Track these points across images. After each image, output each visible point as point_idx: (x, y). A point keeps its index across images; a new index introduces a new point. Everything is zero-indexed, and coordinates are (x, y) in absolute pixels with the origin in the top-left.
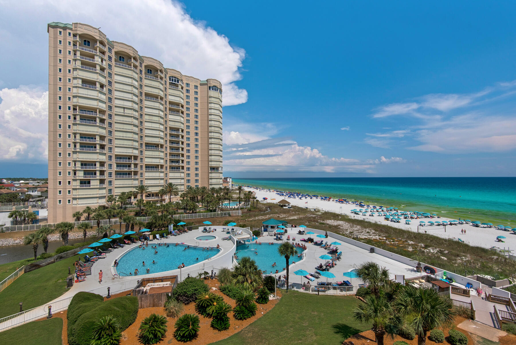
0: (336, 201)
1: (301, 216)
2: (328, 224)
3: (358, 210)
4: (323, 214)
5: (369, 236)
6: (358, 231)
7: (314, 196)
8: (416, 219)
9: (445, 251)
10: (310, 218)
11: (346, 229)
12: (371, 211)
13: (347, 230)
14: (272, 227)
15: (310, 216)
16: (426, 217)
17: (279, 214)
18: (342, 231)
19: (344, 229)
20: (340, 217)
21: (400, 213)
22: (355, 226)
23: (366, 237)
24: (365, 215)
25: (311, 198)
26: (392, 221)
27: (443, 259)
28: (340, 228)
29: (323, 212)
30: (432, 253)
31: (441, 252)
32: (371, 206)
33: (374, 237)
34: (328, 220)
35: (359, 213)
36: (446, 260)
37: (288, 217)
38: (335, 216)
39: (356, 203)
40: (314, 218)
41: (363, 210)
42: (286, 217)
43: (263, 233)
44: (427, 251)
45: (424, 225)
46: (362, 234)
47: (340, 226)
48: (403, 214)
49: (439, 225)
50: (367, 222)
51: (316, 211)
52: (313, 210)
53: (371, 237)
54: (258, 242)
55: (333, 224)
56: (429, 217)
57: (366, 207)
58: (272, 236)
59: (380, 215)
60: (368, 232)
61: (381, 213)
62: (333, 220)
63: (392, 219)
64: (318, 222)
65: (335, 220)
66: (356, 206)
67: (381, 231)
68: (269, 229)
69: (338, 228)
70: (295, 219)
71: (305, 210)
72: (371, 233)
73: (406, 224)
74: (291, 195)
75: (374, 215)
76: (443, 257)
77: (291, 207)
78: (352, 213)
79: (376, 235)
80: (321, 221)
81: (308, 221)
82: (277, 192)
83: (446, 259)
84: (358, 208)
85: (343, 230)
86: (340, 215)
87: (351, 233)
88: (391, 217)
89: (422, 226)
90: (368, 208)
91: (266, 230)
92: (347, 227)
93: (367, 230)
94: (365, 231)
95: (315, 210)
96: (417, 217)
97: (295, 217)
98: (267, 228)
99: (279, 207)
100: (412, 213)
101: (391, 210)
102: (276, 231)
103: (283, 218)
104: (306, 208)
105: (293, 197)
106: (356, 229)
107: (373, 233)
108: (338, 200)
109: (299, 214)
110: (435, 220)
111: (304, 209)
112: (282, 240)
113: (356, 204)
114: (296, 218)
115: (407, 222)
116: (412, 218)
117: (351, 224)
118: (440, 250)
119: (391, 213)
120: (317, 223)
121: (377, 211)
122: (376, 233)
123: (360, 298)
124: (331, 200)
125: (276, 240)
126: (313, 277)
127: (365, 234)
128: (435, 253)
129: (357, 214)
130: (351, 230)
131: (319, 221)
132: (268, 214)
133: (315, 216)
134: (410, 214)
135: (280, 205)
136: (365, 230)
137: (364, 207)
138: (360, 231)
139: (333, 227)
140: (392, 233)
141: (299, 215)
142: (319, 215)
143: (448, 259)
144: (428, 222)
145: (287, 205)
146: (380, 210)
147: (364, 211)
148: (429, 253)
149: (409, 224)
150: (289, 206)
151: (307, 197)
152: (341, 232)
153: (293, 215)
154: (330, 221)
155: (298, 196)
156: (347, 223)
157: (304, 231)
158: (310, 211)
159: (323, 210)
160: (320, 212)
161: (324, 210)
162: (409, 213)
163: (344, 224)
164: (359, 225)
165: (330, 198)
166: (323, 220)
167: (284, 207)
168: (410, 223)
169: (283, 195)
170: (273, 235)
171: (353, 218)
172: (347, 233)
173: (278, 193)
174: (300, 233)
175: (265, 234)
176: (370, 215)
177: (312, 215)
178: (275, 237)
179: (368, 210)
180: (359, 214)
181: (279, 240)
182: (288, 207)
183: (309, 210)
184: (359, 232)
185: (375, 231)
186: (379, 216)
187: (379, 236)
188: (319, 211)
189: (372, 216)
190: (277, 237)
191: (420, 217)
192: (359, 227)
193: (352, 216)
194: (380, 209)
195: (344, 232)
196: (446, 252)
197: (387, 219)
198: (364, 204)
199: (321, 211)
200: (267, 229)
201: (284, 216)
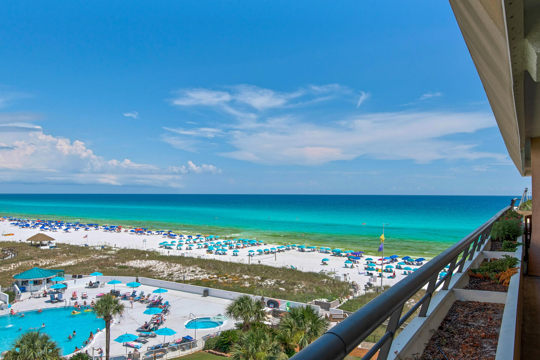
0: (132, 231)
1: (81, 260)
2: (132, 267)
3: (170, 243)
4: (119, 252)
5: (196, 276)
6: (179, 272)
7: (91, 225)
8: (242, 248)
9: (281, 281)
10: (99, 260)
11: (162, 270)
12: (186, 243)
13: (163, 272)
14: (36, 283)
15: (99, 257)
16: (253, 245)
17: (36, 260)
18: (157, 275)
19: (159, 271)
20: (147, 255)
21: (224, 242)
22: (173, 265)
23: (192, 278)
24: (180, 249)
25: (86, 229)
26: (216, 253)
27: (282, 291)
28: (152, 271)
29: (118, 249)
30: (270, 286)
31: (278, 283)
32: (186, 236)
33: (201, 276)
34: (130, 262)
35: (172, 247)
36: (284, 291)
37: (57, 263)
38: (139, 254)
39: (163, 233)
40: (107, 259)
41: (175, 242)
42: (52, 264)
43: (20, 296)
44: (265, 283)
45: (254, 254)
46: (186, 274)
47: (151, 268)
48: (226, 244)
49: (268, 253)
50: (187, 258)
51: (105, 249)
52: (100, 248)
53: (198, 276)
54: (15, 312)
55: (141, 266)
56: (255, 245)
57: (178, 237)
58: (39, 297)
59: (200, 246)
60: (193, 271)
61: (201, 245)
62: (139, 261)
63: (217, 251)
64: (115, 266)
65: (143, 259)
66: (163, 237)
67: (209, 268)
68: (30, 287)
69: (150, 271)
70: (70, 266)
71: (84, 250)
72: (197, 272)
73: (234, 255)
74: (44, 226)
75: (192, 247)
76: (281, 289)
77: (55, 247)
78: (161, 247)
79: (204, 274)
80: (121, 264)
81: (98, 266)
82: (11, 220)
83: (284, 289)
84: (169, 241)
85: (158, 273)
86: (148, 252)
87: (170, 275)
88: (216, 249)
89: (252, 256)
90: (181, 239)
91: (23, 290)
92: (163, 268)
93: (191, 269)
94: (189, 270)
95: (103, 247)
96: (244, 246)
97: (71, 262)
98: (24, 286)
99: (32, 247)
100: (236, 242)
101: (211, 239)
102: (44, 288)
103: (46, 266)
104: (86, 245)
105: (50, 228)
106: (175, 269)
107: (199, 271)
108: (135, 230)
109: (75, 257)
110: (262, 247)
111: (82, 248)
112: (62, 301)
113: (164, 235)
114: (73, 264)
115: (235, 253)
116: (237, 247)
117: (168, 263)
118: (277, 281)
119: (213, 243)
120: (114, 268)
121: (195, 242)
122: (203, 271)
123: (211, 351)
124: (123, 230)
125: (50, 304)
126: (139, 342)
127: (190, 274)
128: (273, 284)
129: (170, 248)
130: (169, 271)
131: (117, 263)
132: (13, 262)
133: (106, 256)
134: (235, 243)
135: (31, 245)
136: (187, 269)
137: (175, 238)
138: (182, 271)
139: (141, 270)
140: (222, 269)
141: (77, 258)
142: (113, 255)
143: (286, 290)
144: (257, 251)
145: (45, 242)
146: (198, 241)
147: (177, 244)
148: (267, 286)
149: (237, 255)
150: (51, 245)
151: (78, 228)
152: (155, 275)
153: (65, 259)
154: (135, 262)
155: (60, 227)
156: (161, 263)
157: (98, 282)
158: (94, 251)
159: (116, 246)
160: (112, 250)
161: (119, 247)
162: (233, 242)
163: (158, 265)
164: (179, 263)
165: (119, 228)
166: (123, 262)
167: (42, 248)
168: (238, 253)
169: (27, 226)
170: (41, 295)
171: (167, 255)
172: (165, 276)
173: (16, 222)
174: (91, 285)
175: (24, 296)
176: (187, 249)
177: (101, 256)
178: (48, 298)
179: (183, 241)
180: (172, 249)
181: (56, 302)
182: (50, 247)
183: (92, 249)
184: (181, 273)
185: (202, 268)
186: (199, 248)
187: (208, 274)
188: (110, 249)
189: (190, 249)
190: (52, 297)
191: (246, 245)
192: (179, 266)
193: (165, 252)
194: (198, 238)
195: (159, 275)
196: (283, 282)
197: (209, 251)
198: (174, 234)
199: (114, 249)
200: (25, 288)
201: (48, 263)
